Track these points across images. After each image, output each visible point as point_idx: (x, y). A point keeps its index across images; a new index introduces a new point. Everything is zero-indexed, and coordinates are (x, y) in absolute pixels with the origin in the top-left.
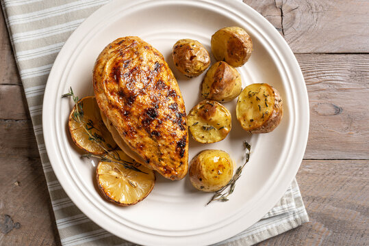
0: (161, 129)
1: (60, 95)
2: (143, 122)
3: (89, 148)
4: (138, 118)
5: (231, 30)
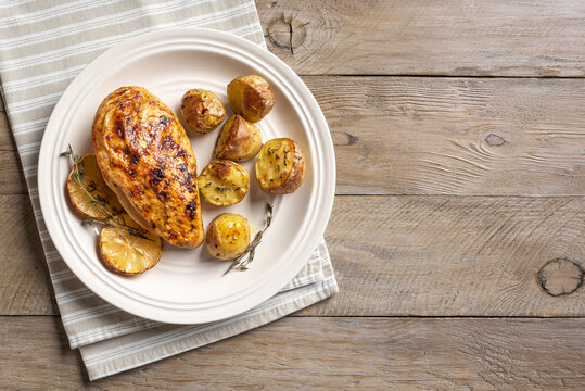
1: (57, 153)
2: (150, 182)
3: (90, 213)
4: (145, 178)
5: (247, 79)
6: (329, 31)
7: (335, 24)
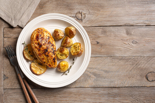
0: (49, 55)
2: (44, 52)
4: (42, 51)
5: (70, 28)
6: (91, 15)
7: (93, 13)
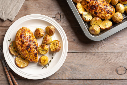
0: (31, 50)
1: (8, 40)
2: (26, 48)
4: (25, 47)
5: (50, 27)
6: (69, 16)
